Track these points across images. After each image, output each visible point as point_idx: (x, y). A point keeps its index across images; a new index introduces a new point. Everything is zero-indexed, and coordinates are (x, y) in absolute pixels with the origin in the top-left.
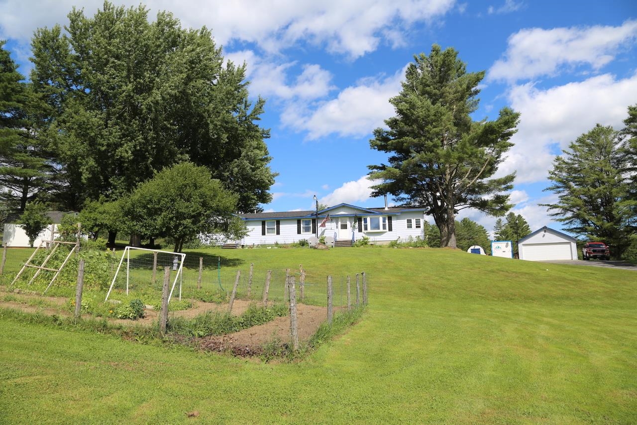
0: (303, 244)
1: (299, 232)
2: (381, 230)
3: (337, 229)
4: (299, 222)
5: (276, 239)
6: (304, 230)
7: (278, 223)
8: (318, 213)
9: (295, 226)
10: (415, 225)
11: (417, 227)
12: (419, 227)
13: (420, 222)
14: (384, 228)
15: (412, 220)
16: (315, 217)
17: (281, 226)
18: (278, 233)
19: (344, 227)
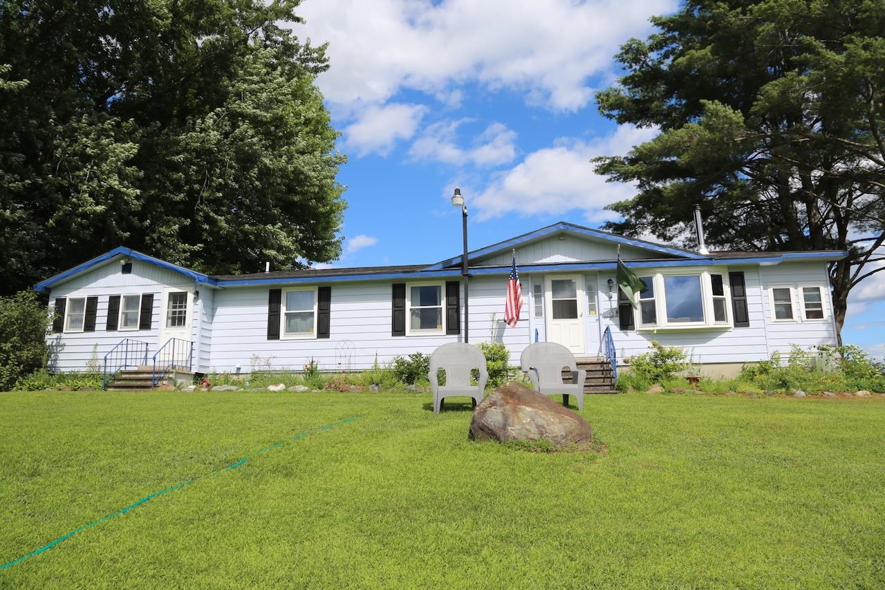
0: (411, 373)
1: (398, 329)
2: (710, 320)
3: (541, 320)
4: (398, 293)
5: (310, 354)
6: (418, 321)
7: (325, 296)
8: (471, 257)
9: (384, 307)
10: (803, 310)
11: (809, 315)
12: (819, 315)
13: (819, 297)
14: (720, 315)
15: (792, 290)
16: (457, 273)
17: (334, 307)
18: (324, 332)
19: (567, 310)
